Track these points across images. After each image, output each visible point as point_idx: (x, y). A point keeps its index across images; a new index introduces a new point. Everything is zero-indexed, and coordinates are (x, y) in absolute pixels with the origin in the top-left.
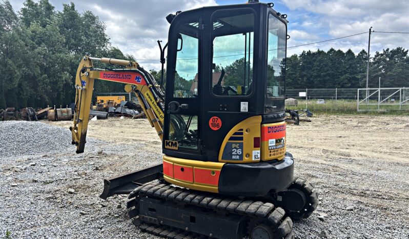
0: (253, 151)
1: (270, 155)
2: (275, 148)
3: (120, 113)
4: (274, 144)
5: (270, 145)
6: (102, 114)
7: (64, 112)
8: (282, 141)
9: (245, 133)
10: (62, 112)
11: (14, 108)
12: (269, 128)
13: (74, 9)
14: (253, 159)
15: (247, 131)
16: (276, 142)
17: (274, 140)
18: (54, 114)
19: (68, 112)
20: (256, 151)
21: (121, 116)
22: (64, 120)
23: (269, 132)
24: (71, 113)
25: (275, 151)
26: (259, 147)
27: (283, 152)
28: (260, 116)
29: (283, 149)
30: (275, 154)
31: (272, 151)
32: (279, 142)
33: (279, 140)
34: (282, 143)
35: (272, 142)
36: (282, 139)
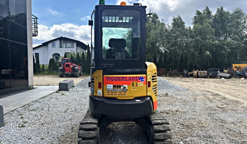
0: (98, 90)
2: (113, 90)
3: (241, 76)
4: (112, 88)
5: (108, 88)
6: (227, 75)
7: (202, 73)
8: (122, 87)
9: (95, 79)
10: (201, 73)
11: (178, 70)
12: (107, 77)
13: (223, 10)
14: (98, 95)
15: (96, 78)
16: (114, 86)
17: (112, 85)
18: (196, 74)
19: (204, 73)
20: (100, 90)
21: (242, 77)
22: (201, 78)
23: (107, 80)
24: (206, 74)
25: (113, 92)
26: (101, 88)
27: (123, 95)
28: (102, 70)
29: (124, 93)
30: (113, 94)
31: (109, 91)
32: (117, 87)
33: (117, 86)
34: (122, 89)
35: (110, 86)
36: (122, 86)
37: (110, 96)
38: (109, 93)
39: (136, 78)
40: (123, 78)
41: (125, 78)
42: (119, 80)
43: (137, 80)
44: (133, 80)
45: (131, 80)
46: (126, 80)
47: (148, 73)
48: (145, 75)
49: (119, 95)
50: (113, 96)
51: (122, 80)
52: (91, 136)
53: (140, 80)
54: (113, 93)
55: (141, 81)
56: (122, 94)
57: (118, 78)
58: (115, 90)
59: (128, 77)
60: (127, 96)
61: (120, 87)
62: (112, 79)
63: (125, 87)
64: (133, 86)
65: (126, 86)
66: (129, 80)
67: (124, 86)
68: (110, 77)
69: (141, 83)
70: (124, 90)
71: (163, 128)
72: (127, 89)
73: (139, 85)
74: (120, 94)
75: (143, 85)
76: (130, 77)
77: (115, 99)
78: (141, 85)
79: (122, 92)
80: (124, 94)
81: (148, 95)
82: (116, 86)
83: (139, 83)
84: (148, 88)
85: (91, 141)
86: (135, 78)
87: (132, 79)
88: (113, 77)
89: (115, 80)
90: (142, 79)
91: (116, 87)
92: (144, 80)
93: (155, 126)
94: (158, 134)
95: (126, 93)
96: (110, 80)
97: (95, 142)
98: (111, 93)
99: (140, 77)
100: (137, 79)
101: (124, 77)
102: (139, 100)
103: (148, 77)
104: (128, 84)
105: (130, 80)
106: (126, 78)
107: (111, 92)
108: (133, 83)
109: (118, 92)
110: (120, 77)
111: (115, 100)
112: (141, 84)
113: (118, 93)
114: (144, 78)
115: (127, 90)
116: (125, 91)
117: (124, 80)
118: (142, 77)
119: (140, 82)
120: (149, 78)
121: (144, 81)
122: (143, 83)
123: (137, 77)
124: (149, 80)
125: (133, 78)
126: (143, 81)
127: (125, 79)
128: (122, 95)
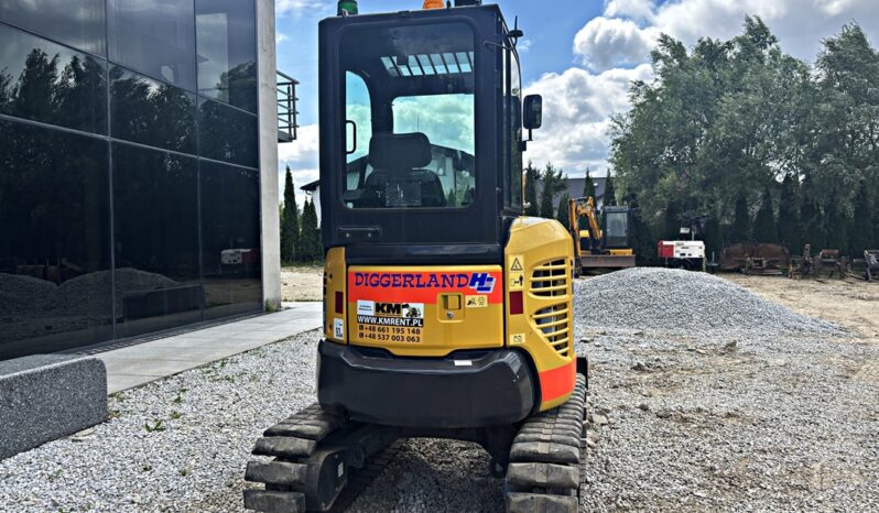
0: (335, 320)
1: (362, 335)
2: (374, 320)
4: (372, 313)
5: (359, 312)
8: (405, 311)
9: (329, 281)
12: (358, 274)
14: (335, 336)
15: (331, 277)
16: (379, 308)
17: (372, 304)
20: (339, 321)
23: (357, 284)
25: (374, 329)
26: (341, 312)
27: (409, 339)
28: (343, 249)
29: (413, 332)
30: (374, 337)
31: (365, 326)
32: (388, 311)
33: (390, 306)
34: (404, 316)
35: (366, 308)
36: (406, 306)
37: (367, 341)
38: (364, 332)
39: (456, 279)
40: (408, 279)
41: (416, 278)
42: (394, 285)
43: (459, 286)
44: (444, 286)
45: (437, 285)
46: (418, 286)
47: (510, 260)
48: (498, 268)
49: (394, 338)
50: (376, 342)
51: (405, 286)
52: (283, 478)
53: (473, 284)
54: (377, 333)
55: (479, 289)
56: (406, 335)
57: (392, 279)
58: (380, 320)
59: (425, 273)
60: (421, 343)
61: (399, 312)
62: (374, 279)
63: (414, 312)
64: (446, 306)
65: (420, 307)
66: (429, 285)
67: (412, 305)
68: (367, 275)
69: (477, 297)
70: (411, 322)
71: (547, 474)
72: (422, 317)
73: (470, 303)
74: (400, 334)
75: (486, 304)
76: (433, 275)
77: (383, 353)
78: (478, 305)
79: (406, 328)
80: (412, 335)
81: (512, 342)
82: (383, 305)
83: (468, 298)
84: (512, 318)
85: (284, 496)
86: (452, 276)
87: (440, 281)
88: (375, 275)
89: (383, 285)
90: (482, 283)
91: (383, 311)
92: (492, 285)
93: (514, 465)
94: (521, 497)
95: (418, 332)
96: (366, 284)
97: (293, 501)
98: (368, 332)
99: (475, 275)
100: (463, 281)
101: (411, 275)
102: (468, 363)
103: (513, 276)
104: (429, 301)
105: (433, 284)
106: (419, 276)
107: (368, 326)
108: (445, 297)
109: (391, 328)
110: (399, 275)
111: (384, 356)
112: (479, 300)
113: (391, 333)
114: (490, 279)
115: (422, 321)
116: (417, 325)
117: (412, 286)
118: (484, 275)
119: (473, 292)
120: (518, 279)
121: (491, 291)
122: (485, 297)
123: (461, 275)
124: (513, 287)
125: (444, 276)
126: (488, 289)
127: (414, 282)
128: (405, 342)
